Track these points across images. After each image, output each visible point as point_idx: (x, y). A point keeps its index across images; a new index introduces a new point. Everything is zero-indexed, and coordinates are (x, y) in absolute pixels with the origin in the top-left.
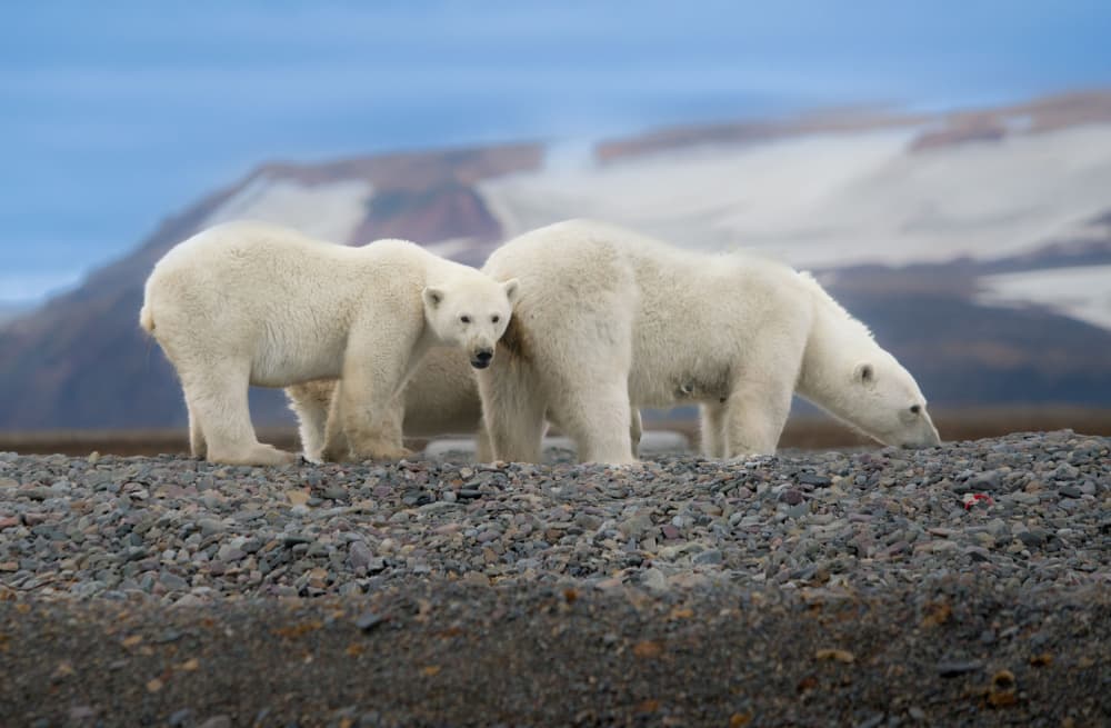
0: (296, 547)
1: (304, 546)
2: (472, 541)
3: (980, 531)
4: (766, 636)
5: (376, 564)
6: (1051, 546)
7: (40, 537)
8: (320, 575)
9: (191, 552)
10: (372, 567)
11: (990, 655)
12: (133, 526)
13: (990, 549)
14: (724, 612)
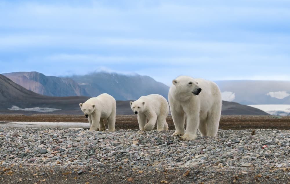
0: (124, 154)
1: (125, 154)
2: (161, 153)
3: (257, 154)
4: (154, 177)
5: (139, 158)
6: (271, 157)
7: (74, 150)
8: (127, 160)
9: (103, 154)
10: (138, 159)
11: (194, 182)
12: (93, 148)
13: (257, 158)
14: (149, 172)
